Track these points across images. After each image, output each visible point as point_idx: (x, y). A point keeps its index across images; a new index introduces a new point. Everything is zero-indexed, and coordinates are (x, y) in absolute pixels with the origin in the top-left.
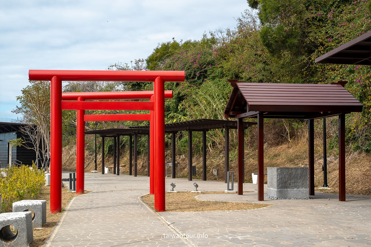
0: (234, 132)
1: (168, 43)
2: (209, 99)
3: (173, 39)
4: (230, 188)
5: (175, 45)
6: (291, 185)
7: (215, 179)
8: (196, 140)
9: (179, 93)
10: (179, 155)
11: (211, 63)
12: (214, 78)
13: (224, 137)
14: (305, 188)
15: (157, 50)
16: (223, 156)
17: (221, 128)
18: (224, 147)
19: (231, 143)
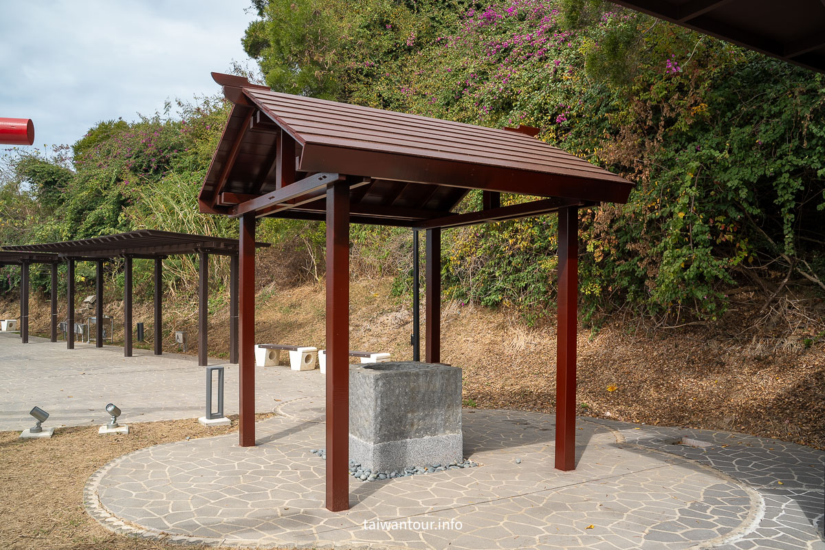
0: (215, 262)
1: (110, 123)
2: (173, 203)
3: (120, 118)
4: (215, 410)
5: (121, 125)
6: (415, 427)
7: (180, 351)
8: (148, 275)
9: (120, 195)
10: (117, 300)
11: (178, 147)
12: (180, 171)
13: (197, 270)
14: (452, 431)
15: (91, 132)
16: (195, 304)
17: (191, 253)
18: (197, 289)
19: (210, 281)
